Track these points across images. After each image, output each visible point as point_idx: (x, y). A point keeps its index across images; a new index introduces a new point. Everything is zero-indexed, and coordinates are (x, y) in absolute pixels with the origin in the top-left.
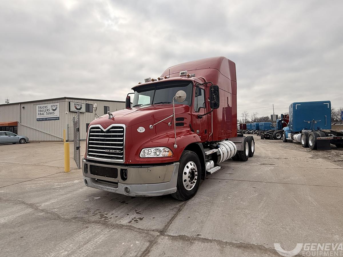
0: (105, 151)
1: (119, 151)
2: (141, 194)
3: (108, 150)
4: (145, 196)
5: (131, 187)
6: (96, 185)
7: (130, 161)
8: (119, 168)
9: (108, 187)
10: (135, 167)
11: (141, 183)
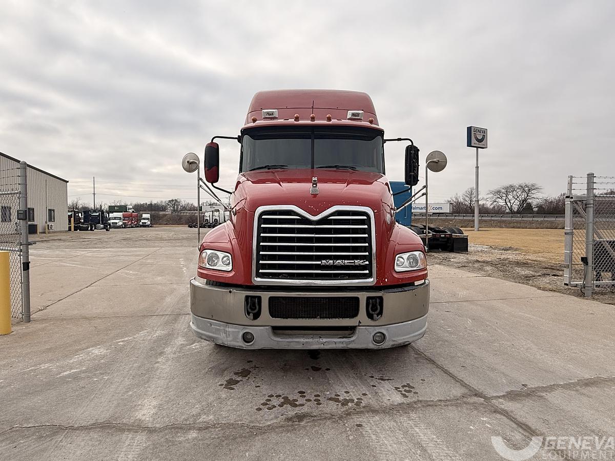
0: (320, 263)
1: (362, 261)
2: (400, 342)
3: (331, 261)
4: (406, 344)
5: (387, 330)
6: (284, 340)
7: (386, 280)
8: (363, 296)
9: (324, 340)
10: (396, 290)
11: (403, 321)
